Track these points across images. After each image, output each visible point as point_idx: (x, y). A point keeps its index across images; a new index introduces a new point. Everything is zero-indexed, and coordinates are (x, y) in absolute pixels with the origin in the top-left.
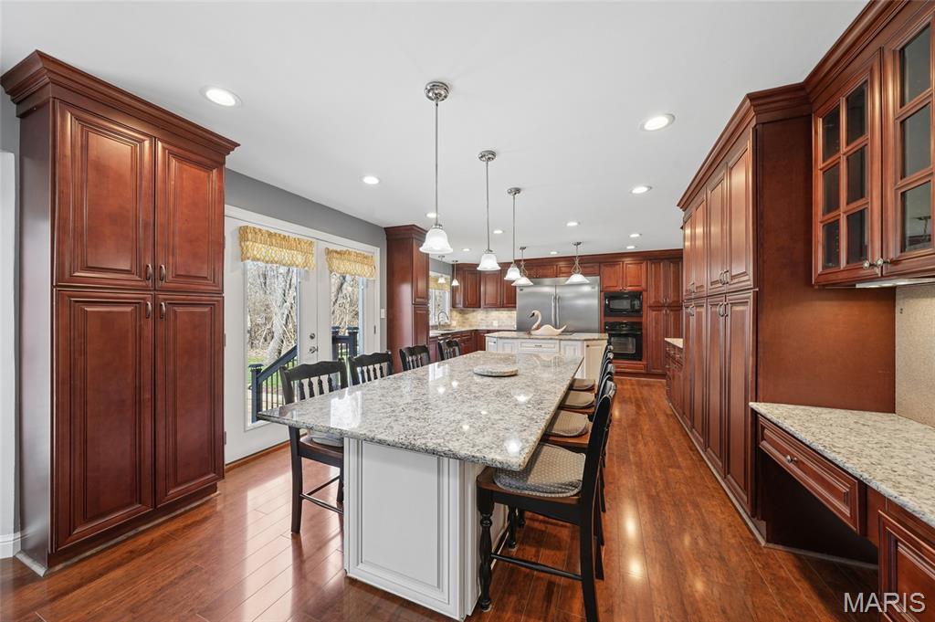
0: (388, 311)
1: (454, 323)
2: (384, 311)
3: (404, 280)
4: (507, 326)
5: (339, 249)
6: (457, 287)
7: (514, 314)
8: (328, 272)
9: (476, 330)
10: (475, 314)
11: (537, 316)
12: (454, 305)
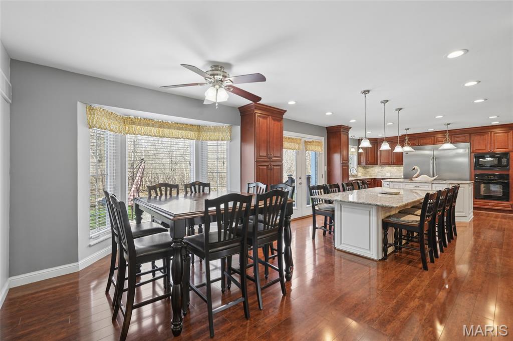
0: (328, 167)
1: (360, 174)
2: (326, 167)
3: (335, 152)
4: (395, 176)
5: (310, 140)
6: (361, 153)
7: (402, 168)
8: (305, 150)
9: (375, 178)
10: (373, 168)
11: (417, 169)
12: (359, 163)
